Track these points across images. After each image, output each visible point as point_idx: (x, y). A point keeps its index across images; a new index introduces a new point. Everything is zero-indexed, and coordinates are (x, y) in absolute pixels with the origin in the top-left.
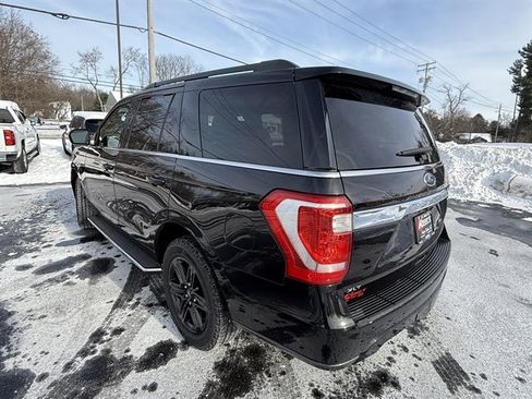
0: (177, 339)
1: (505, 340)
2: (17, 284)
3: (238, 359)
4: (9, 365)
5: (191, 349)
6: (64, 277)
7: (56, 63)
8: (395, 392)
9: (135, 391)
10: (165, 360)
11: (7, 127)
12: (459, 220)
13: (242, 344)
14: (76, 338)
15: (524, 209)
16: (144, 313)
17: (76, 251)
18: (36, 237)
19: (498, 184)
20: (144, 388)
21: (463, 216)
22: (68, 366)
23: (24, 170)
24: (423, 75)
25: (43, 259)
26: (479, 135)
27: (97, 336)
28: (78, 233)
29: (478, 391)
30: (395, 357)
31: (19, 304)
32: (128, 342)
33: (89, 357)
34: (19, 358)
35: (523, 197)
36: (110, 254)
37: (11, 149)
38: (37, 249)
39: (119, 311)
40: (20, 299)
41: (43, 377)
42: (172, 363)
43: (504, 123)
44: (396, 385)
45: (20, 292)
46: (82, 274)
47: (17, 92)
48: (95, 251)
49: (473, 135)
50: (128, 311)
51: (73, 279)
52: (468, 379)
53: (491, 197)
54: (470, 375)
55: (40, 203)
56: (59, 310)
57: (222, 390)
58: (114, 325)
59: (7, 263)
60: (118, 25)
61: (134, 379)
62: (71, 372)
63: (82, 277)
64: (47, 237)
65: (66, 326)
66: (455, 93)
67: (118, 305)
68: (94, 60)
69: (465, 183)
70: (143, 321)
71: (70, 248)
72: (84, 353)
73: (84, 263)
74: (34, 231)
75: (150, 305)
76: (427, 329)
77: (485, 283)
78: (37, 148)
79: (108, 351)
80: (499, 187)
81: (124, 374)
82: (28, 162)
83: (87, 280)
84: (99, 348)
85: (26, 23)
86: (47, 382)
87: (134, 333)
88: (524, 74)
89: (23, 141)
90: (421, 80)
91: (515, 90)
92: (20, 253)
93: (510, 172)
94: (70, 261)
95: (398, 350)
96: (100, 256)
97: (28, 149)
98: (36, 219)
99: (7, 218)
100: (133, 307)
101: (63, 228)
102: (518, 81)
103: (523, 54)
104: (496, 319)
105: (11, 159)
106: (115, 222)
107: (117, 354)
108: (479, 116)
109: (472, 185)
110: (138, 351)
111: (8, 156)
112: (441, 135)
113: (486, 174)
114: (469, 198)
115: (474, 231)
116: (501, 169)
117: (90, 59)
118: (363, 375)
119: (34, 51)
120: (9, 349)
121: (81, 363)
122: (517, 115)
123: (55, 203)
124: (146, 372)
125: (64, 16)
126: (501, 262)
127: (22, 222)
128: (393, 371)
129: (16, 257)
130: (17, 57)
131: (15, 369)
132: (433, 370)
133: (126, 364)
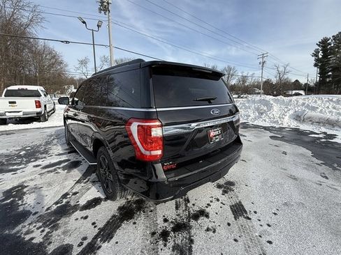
0: (103, 197)
1: (274, 195)
2: (32, 173)
3: (131, 205)
4: (21, 209)
5: (109, 201)
6: (55, 170)
7: (66, 66)
8: (206, 219)
9: (77, 219)
10: (95, 206)
11: (37, 99)
12: (271, 137)
13: (135, 198)
14: (54, 197)
15: (311, 130)
16: (90, 185)
17: (64, 158)
18: (46, 152)
19: (298, 117)
20: (82, 218)
21: (274, 135)
22: (48, 209)
23: (46, 120)
24: (261, 60)
25: (47, 162)
26: (297, 91)
27: (65, 196)
28: (67, 150)
29: (250, 219)
30: (211, 204)
31: (31, 182)
32: (79, 198)
33: (59, 205)
34: (27, 205)
35: (312, 124)
36: (80, 159)
37: (39, 110)
38: (45, 157)
39: (78, 185)
40: (32, 180)
41: (36, 213)
42: (98, 207)
43: (312, 84)
44: (207, 216)
45: (33, 177)
46: (64, 168)
47: (47, 81)
48: (73, 157)
49: (294, 92)
50: (82, 184)
51: (59, 171)
52: (246, 213)
53: (294, 124)
54: (248, 212)
55: (51, 136)
56: (50, 184)
57: (119, 218)
58: (74, 191)
59: (30, 164)
60: (94, 45)
61: (78, 214)
62: (49, 211)
63: (64, 170)
64: (51, 152)
65: (51, 191)
66: (281, 69)
67: (79, 182)
68: (86, 63)
69: (279, 117)
70: (89, 189)
71: (61, 156)
72: (56, 203)
73: (66, 163)
74: (45, 149)
75: (94, 182)
76: (233, 191)
77: (274, 168)
78: (54, 109)
79: (69, 202)
80: (299, 119)
81: (73, 212)
82: (48, 116)
83: (66, 171)
84: (65, 201)
85: (51, 47)
86: (37, 215)
87: (82, 194)
88: (320, 57)
89: (45, 106)
90: (260, 63)
91: (316, 65)
92: (36, 159)
93: (305, 111)
94: (60, 163)
95: (214, 200)
96: (75, 160)
97: (48, 110)
98: (48, 143)
99: (33, 144)
100: (85, 183)
101: (60, 147)
102: (318, 60)
103: (319, 45)
104: (273, 186)
105: (39, 115)
106: (84, 144)
107: (72, 203)
108: (297, 81)
109: (283, 118)
110: (82, 202)
111: (37, 113)
112: (275, 93)
113: (291, 112)
114: (281, 126)
115: (278, 142)
116: (299, 109)
117: (83, 62)
118: (192, 212)
119: (55, 60)
120: (22, 202)
121: (55, 207)
122: (318, 79)
123: (58, 136)
124: (84, 211)
125: (67, 42)
126: (287, 158)
127: (41, 145)
128: (208, 210)
129: (34, 161)
130: (47, 63)
131: (24, 210)
132: (230, 209)
133: (76, 208)
